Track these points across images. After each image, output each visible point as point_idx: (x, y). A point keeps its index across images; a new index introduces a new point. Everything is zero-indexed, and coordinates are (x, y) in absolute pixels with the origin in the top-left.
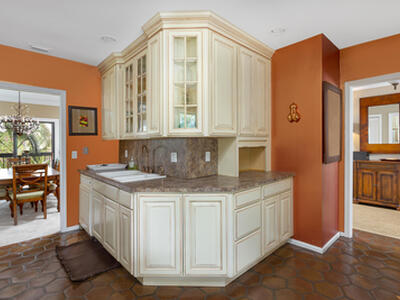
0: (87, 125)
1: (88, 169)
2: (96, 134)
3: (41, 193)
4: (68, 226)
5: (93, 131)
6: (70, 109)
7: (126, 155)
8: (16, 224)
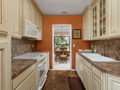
0: (78, 36)
1: (78, 51)
2: (81, 39)
3: (66, 56)
4: (72, 69)
5: (80, 38)
6: (73, 30)
7: (92, 47)
8: (60, 63)
